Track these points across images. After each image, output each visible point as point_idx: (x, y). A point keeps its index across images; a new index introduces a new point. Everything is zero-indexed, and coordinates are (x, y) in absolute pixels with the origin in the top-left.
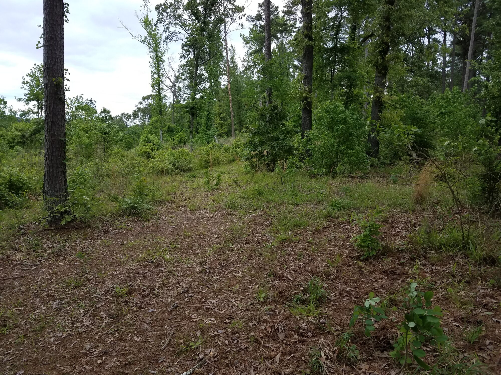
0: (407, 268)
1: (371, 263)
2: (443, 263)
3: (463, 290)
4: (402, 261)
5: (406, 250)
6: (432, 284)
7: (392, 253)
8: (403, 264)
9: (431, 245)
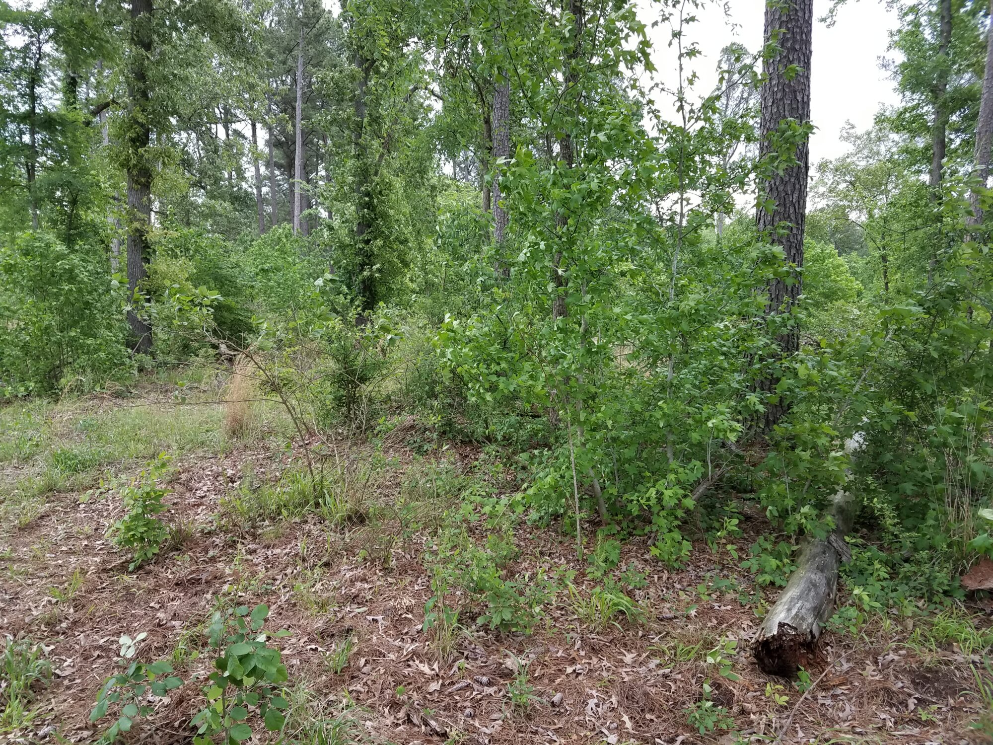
0: (220, 565)
1: (149, 573)
2: (286, 539)
3: (321, 580)
4: (211, 553)
5: (218, 531)
6: (268, 584)
7: (191, 541)
8: (213, 560)
9: (262, 511)
